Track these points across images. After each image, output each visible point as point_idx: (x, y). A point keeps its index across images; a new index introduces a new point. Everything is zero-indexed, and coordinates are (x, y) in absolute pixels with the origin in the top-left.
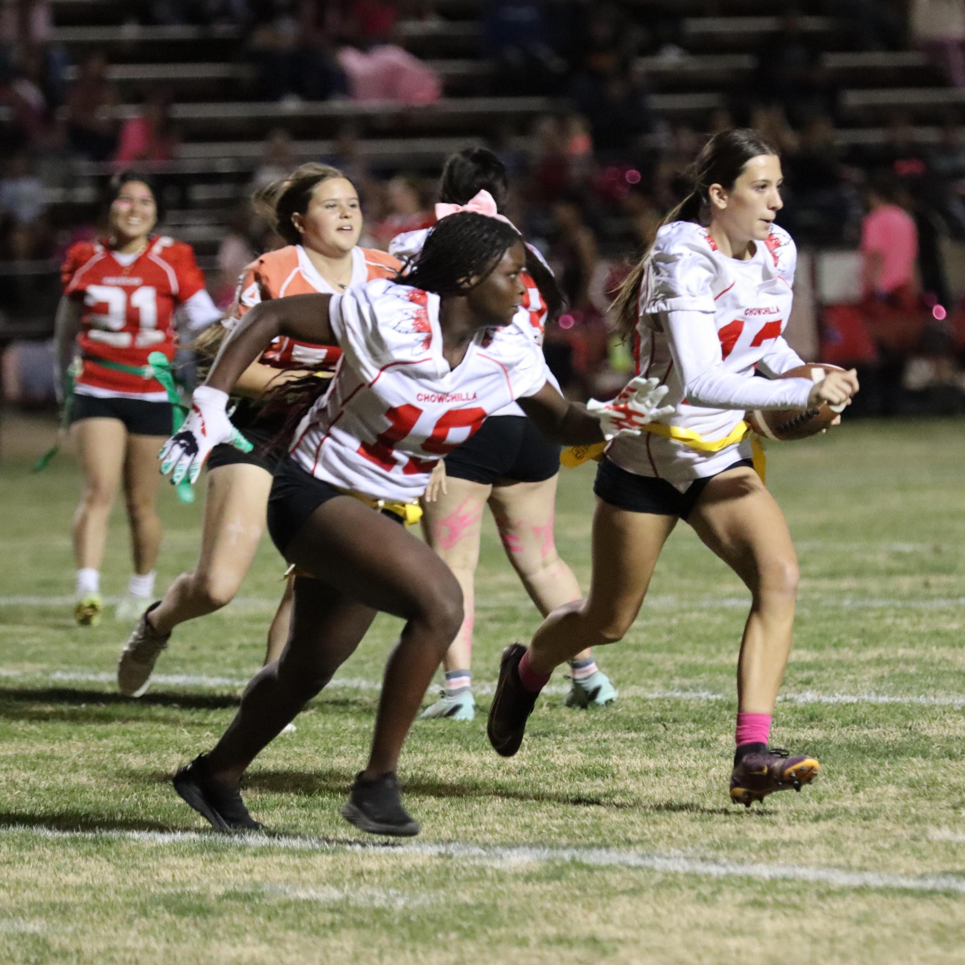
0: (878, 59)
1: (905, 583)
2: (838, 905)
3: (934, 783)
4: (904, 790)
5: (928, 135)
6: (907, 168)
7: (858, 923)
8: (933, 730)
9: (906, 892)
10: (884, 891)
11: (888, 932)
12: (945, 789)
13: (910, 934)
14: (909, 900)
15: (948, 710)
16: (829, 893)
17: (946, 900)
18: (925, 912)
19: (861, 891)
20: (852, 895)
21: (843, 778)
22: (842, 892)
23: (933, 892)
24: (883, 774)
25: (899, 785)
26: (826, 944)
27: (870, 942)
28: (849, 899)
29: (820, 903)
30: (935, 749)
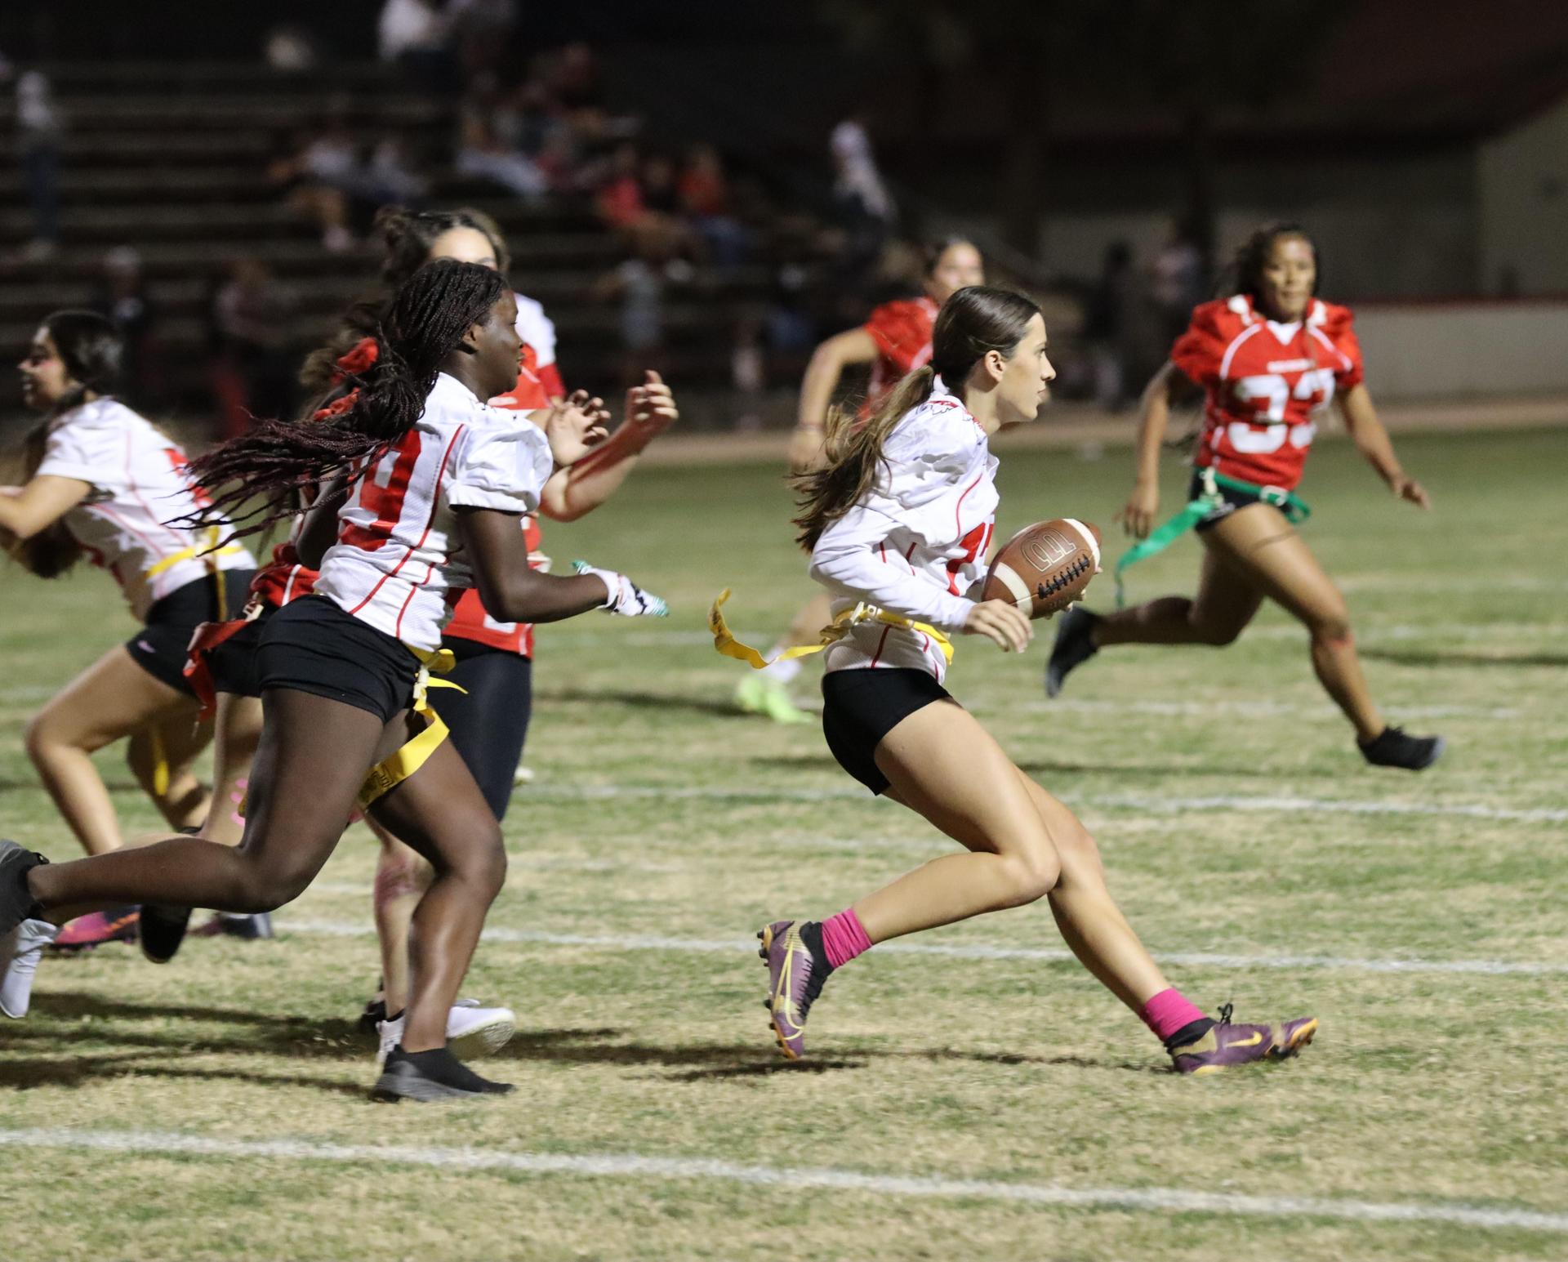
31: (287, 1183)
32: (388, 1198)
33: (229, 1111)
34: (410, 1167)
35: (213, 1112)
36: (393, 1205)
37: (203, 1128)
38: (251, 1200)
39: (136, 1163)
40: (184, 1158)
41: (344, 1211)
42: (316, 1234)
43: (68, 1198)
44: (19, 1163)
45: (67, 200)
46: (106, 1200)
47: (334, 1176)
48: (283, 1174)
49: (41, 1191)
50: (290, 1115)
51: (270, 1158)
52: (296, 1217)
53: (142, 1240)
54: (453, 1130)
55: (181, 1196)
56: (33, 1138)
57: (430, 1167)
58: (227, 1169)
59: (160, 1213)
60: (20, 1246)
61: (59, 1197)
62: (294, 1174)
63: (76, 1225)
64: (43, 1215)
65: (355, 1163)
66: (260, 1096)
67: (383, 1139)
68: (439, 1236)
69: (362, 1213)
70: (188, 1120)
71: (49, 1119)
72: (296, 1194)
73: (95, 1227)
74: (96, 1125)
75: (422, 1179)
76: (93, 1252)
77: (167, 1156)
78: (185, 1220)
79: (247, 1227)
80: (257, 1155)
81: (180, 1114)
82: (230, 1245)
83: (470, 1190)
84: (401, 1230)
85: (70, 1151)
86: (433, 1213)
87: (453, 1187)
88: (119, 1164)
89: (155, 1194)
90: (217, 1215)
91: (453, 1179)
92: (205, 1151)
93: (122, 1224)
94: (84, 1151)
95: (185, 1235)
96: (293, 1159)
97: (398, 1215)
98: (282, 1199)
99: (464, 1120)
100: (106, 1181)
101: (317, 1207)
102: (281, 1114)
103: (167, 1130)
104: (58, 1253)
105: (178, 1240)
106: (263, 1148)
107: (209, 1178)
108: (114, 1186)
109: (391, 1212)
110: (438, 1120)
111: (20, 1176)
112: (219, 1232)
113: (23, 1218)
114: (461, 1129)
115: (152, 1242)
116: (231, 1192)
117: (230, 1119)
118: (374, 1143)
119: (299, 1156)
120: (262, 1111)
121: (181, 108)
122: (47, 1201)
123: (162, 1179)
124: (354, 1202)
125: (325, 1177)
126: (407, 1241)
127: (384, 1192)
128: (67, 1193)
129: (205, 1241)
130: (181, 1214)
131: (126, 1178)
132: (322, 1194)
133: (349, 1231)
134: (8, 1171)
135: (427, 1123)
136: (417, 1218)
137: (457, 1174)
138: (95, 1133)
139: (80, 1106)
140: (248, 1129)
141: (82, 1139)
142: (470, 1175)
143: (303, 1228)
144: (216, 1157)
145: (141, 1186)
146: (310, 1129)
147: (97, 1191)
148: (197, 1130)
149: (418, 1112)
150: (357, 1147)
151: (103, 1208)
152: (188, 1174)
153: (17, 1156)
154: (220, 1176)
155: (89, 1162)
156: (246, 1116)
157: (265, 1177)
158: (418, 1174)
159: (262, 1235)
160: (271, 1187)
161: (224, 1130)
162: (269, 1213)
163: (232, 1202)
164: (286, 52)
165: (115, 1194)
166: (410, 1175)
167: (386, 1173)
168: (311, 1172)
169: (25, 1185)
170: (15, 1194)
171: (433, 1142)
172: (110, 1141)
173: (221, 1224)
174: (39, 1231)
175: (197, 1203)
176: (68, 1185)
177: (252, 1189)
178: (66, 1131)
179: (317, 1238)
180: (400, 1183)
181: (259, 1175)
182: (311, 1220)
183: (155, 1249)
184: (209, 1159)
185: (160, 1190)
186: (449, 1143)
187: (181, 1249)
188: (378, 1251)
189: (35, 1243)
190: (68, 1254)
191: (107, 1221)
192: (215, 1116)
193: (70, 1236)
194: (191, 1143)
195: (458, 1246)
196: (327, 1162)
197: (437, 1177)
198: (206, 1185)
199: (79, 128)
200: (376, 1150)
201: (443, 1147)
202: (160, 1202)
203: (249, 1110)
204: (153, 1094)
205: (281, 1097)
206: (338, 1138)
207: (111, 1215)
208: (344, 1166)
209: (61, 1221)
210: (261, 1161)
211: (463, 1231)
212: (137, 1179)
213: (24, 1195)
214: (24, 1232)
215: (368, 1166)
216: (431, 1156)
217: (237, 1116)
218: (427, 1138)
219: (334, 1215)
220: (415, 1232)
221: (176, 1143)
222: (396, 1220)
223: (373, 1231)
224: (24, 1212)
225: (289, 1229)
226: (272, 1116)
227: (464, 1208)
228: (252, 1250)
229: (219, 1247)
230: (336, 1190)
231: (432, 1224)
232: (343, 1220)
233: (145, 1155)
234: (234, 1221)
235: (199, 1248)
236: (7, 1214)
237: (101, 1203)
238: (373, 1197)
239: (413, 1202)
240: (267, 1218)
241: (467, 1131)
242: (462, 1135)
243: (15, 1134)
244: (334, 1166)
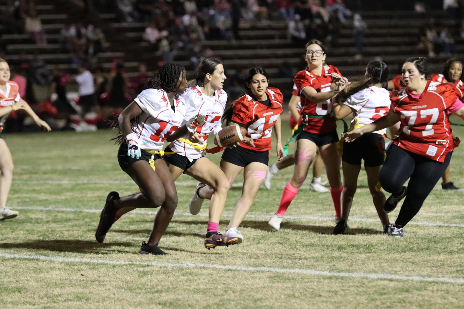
0: (16, 36)
1: (25, 177)
2: (8, 263)
3: (33, 230)
4: (25, 232)
5: (30, 57)
6: (25, 66)
7: (13, 268)
8: (33, 216)
9: (26, 259)
10: (20, 259)
11: (21, 270)
12: (36, 232)
13: (27, 270)
14: (26, 261)
15: (37, 211)
16: (5, 260)
17: (36, 261)
18: (31, 265)
19: (14, 259)
20: (11, 260)
21: (9, 229)
22: (9, 260)
23: (33, 259)
24: (19, 228)
25: (24, 231)
26: (4, 273)
27: (16, 273)
28: (10, 261)
29: (3, 262)
30: (33, 221)
31: (416, 287)
32: (441, 291)
33: (402, 269)
34: (447, 283)
35: (398, 269)
36: (443, 292)
37: (396, 273)
38: (407, 291)
39: (379, 281)
40: (391, 280)
41: (430, 294)
42: (423, 299)
43: (363, 290)
44: (351, 281)
45: (365, 45)
46: (372, 290)
47: (428, 285)
48: (415, 284)
49: (356, 288)
50: (417, 270)
51: (412, 280)
52: (419, 295)
53: (380, 300)
54: (458, 274)
55: (390, 290)
56: (354, 275)
57: (452, 283)
58: (402, 283)
59: (385, 294)
60: (351, 301)
61: (361, 289)
62: (418, 284)
63: (365, 296)
64: (357, 294)
65: (433, 282)
66: (410, 265)
67: (440, 276)
68: (454, 300)
69: (435, 294)
70: (392, 271)
71: (358, 270)
72: (419, 289)
73: (369, 297)
74: (370, 272)
75: (450, 286)
76: (369, 303)
77: (387, 280)
78: (391, 296)
79: (406, 297)
80: (409, 280)
81: (390, 269)
82: (402, 302)
83: (462, 289)
84: (444, 299)
85: (363, 278)
86: (452, 294)
87: (457, 288)
88: (375, 281)
89: (384, 289)
90: (399, 294)
91: (457, 286)
92: (396, 279)
93: (376, 296)
94: (367, 278)
95: (391, 299)
96: (418, 281)
97: (444, 295)
98: (415, 291)
99: (460, 272)
100: (372, 286)
101: (424, 292)
102: (415, 270)
103: (387, 273)
104: (359, 303)
105: (390, 300)
106: (411, 278)
107: (397, 285)
108: (374, 287)
109: (442, 294)
110: (454, 272)
111: (351, 284)
112: (400, 299)
113: (352, 294)
114: (459, 274)
115: (383, 301)
116: (403, 289)
117: (403, 271)
118: (438, 277)
119: (420, 280)
120: (410, 269)
121: (393, 22)
122: (358, 291)
123: (386, 285)
124: (433, 292)
125: (426, 285)
126: (446, 301)
127: (441, 289)
128: (362, 288)
129: (396, 301)
130: (390, 293)
131: (376, 285)
132: (425, 289)
133: (432, 299)
134: (348, 283)
135: (451, 272)
136: (448, 296)
137: (458, 285)
138: (369, 274)
139: (366, 267)
140: (407, 273)
141: (366, 275)
142: (462, 285)
143: (420, 298)
144: (399, 280)
145: (380, 287)
146: (422, 274)
147: (370, 288)
148: (394, 273)
149: (449, 270)
150: (434, 278)
151: (371, 292)
152: (392, 284)
153: (350, 279)
154: (400, 285)
155: (368, 281)
156: (406, 270)
157: (411, 285)
158: (449, 285)
159: (410, 299)
160: (413, 288)
161: (401, 273)
162: (412, 294)
163: (403, 291)
164: (419, 8)
165: (374, 289)
166: (447, 285)
167: (441, 285)
168: (422, 284)
169: (352, 286)
170: (350, 289)
171: (453, 277)
172: (373, 276)
173: (400, 297)
174: (356, 298)
175: (394, 291)
176: (363, 287)
177: (408, 288)
178: (362, 273)
179: (424, 300)
180: (444, 287)
181: (409, 284)
182: (422, 296)
183: (384, 303)
184: (397, 281)
185: (385, 288)
186: (457, 277)
187: (390, 303)
188: (439, 304)
189: (355, 301)
190: (363, 304)
191: (372, 295)
192: (399, 270)
193: (363, 299)
194: (393, 277)
195: (459, 303)
196: (426, 282)
197: (454, 286)
198: (397, 287)
199: (370, 27)
200: (438, 279)
201: (455, 278)
202: (385, 291)
203: (407, 269)
204: (384, 264)
205: (415, 265)
206: (429, 276)
207: (373, 294)
208: (430, 283)
209: (361, 295)
210: (410, 281)
211: (460, 299)
212: (380, 285)
213: (352, 289)
214: (352, 298)
215: (436, 283)
216: (452, 281)
217: (404, 270)
218: (451, 276)
219: (428, 295)
220: (448, 299)
221: (389, 276)
222: (443, 296)
223: (438, 299)
224: (352, 293)
225: (417, 298)
226: (413, 270)
227: (460, 293)
228: (408, 303)
229: (400, 302)
230: (429, 289)
231: (452, 297)
232: (430, 296)
233: (381, 279)
234: (403, 296)
235: (395, 302)
236: (348, 293)
237: (371, 291)
238: (438, 290)
239: (447, 292)
240: (412, 295)
241: (461, 274)
242: (460, 275)
243: (350, 274)
244: (428, 282)
